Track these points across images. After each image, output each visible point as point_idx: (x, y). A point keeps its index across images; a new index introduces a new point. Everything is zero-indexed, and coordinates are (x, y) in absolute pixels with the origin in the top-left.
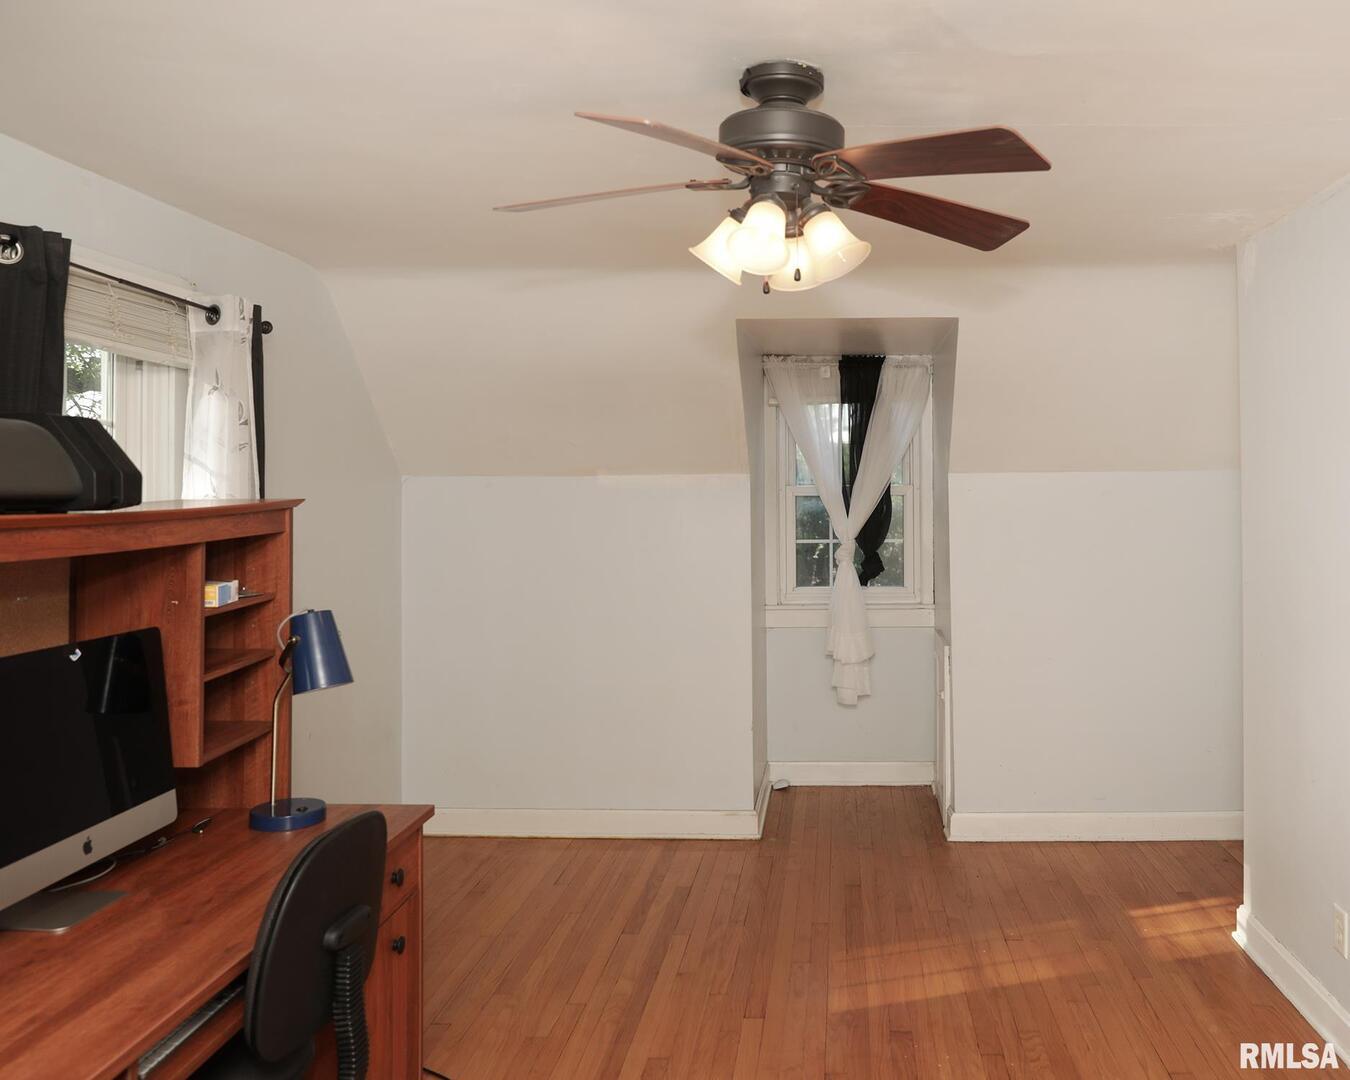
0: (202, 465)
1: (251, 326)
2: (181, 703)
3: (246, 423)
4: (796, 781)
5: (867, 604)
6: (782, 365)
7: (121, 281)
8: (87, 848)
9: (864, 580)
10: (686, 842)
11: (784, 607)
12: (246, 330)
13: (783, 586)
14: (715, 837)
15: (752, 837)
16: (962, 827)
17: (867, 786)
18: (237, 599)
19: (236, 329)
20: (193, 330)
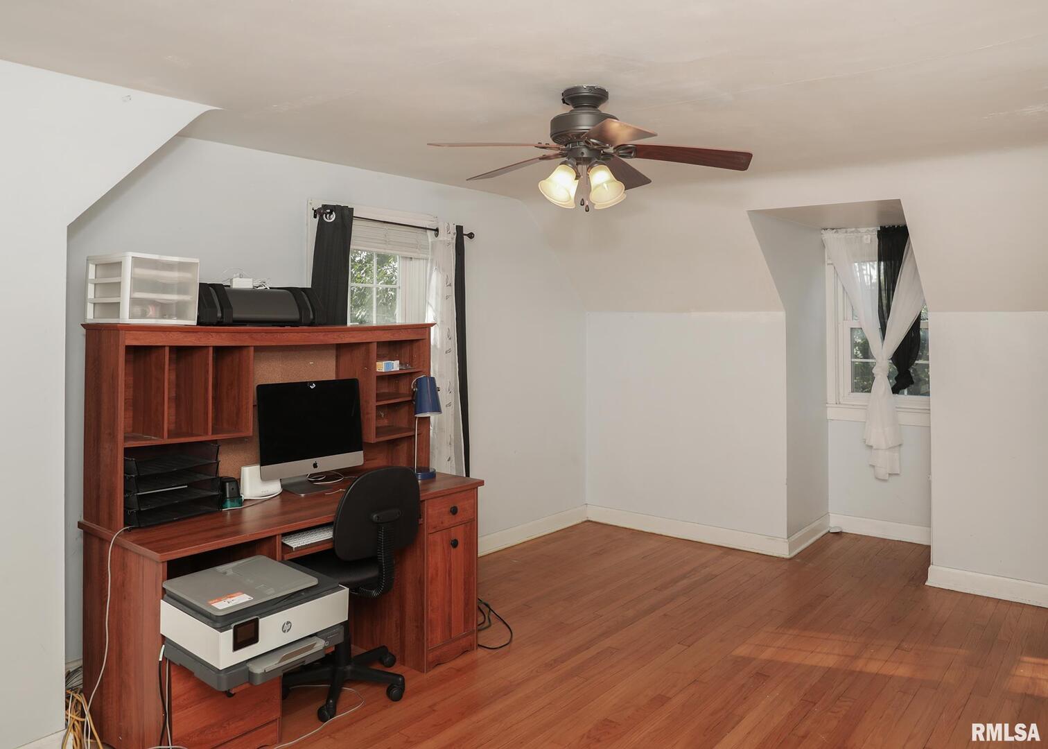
0: (431, 306)
1: (455, 236)
2: (368, 414)
3: (450, 285)
4: (847, 529)
5: (897, 408)
6: (836, 235)
7: (385, 222)
8: (315, 466)
9: (896, 390)
10: (740, 552)
11: (842, 406)
12: (452, 238)
13: (841, 391)
14: (760, 552)
15: (784, 556)
16: (938, 576)
17: (900, 541)
18: (398, 369)
19: (446, 239)
20: (430, 240)
